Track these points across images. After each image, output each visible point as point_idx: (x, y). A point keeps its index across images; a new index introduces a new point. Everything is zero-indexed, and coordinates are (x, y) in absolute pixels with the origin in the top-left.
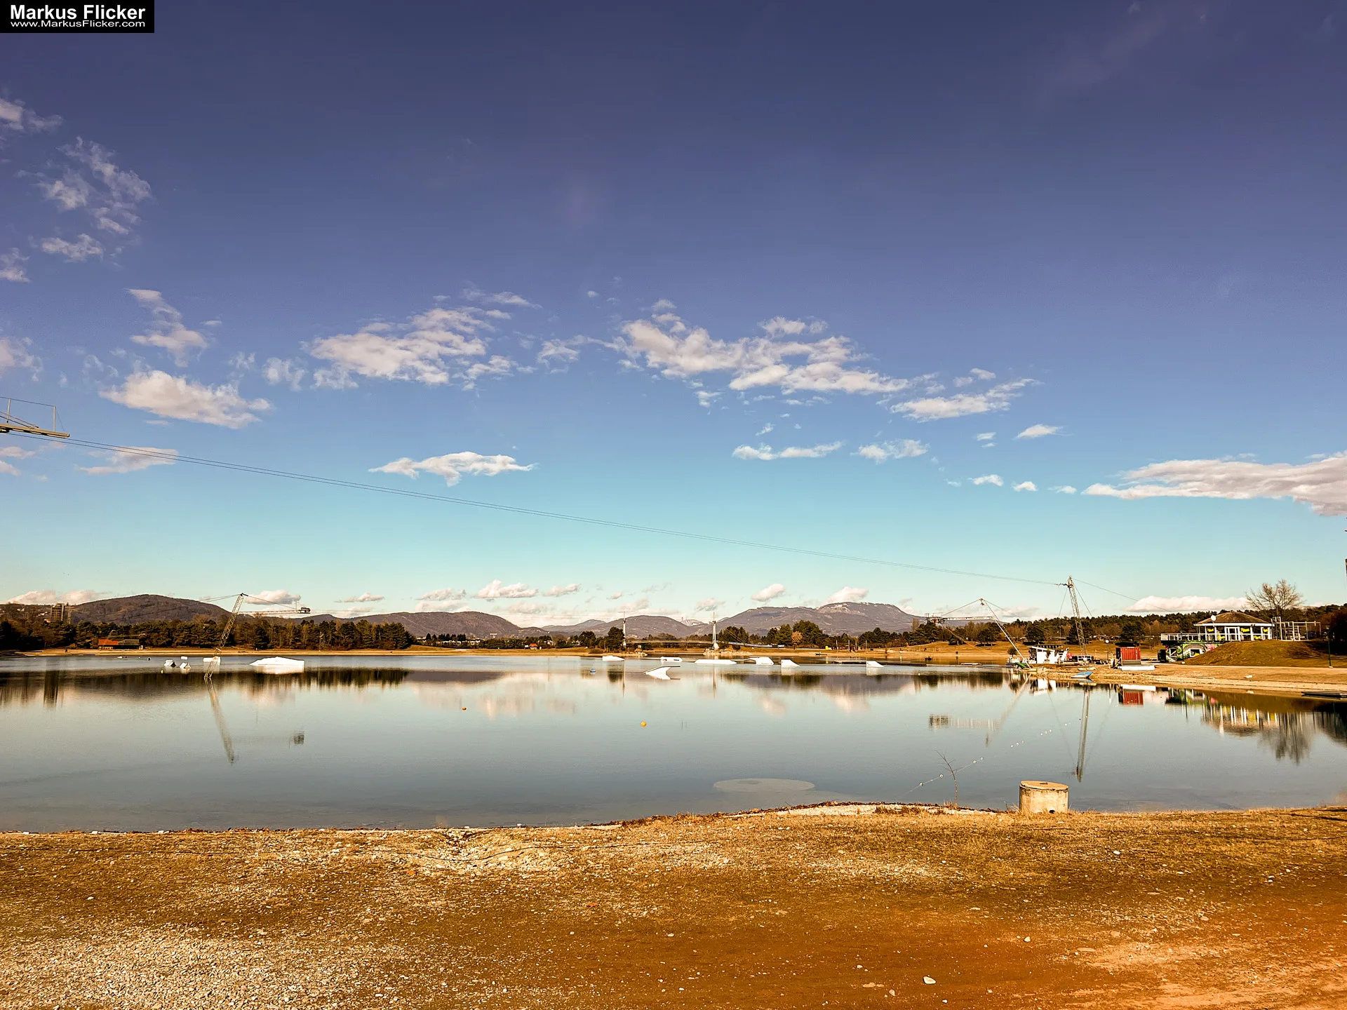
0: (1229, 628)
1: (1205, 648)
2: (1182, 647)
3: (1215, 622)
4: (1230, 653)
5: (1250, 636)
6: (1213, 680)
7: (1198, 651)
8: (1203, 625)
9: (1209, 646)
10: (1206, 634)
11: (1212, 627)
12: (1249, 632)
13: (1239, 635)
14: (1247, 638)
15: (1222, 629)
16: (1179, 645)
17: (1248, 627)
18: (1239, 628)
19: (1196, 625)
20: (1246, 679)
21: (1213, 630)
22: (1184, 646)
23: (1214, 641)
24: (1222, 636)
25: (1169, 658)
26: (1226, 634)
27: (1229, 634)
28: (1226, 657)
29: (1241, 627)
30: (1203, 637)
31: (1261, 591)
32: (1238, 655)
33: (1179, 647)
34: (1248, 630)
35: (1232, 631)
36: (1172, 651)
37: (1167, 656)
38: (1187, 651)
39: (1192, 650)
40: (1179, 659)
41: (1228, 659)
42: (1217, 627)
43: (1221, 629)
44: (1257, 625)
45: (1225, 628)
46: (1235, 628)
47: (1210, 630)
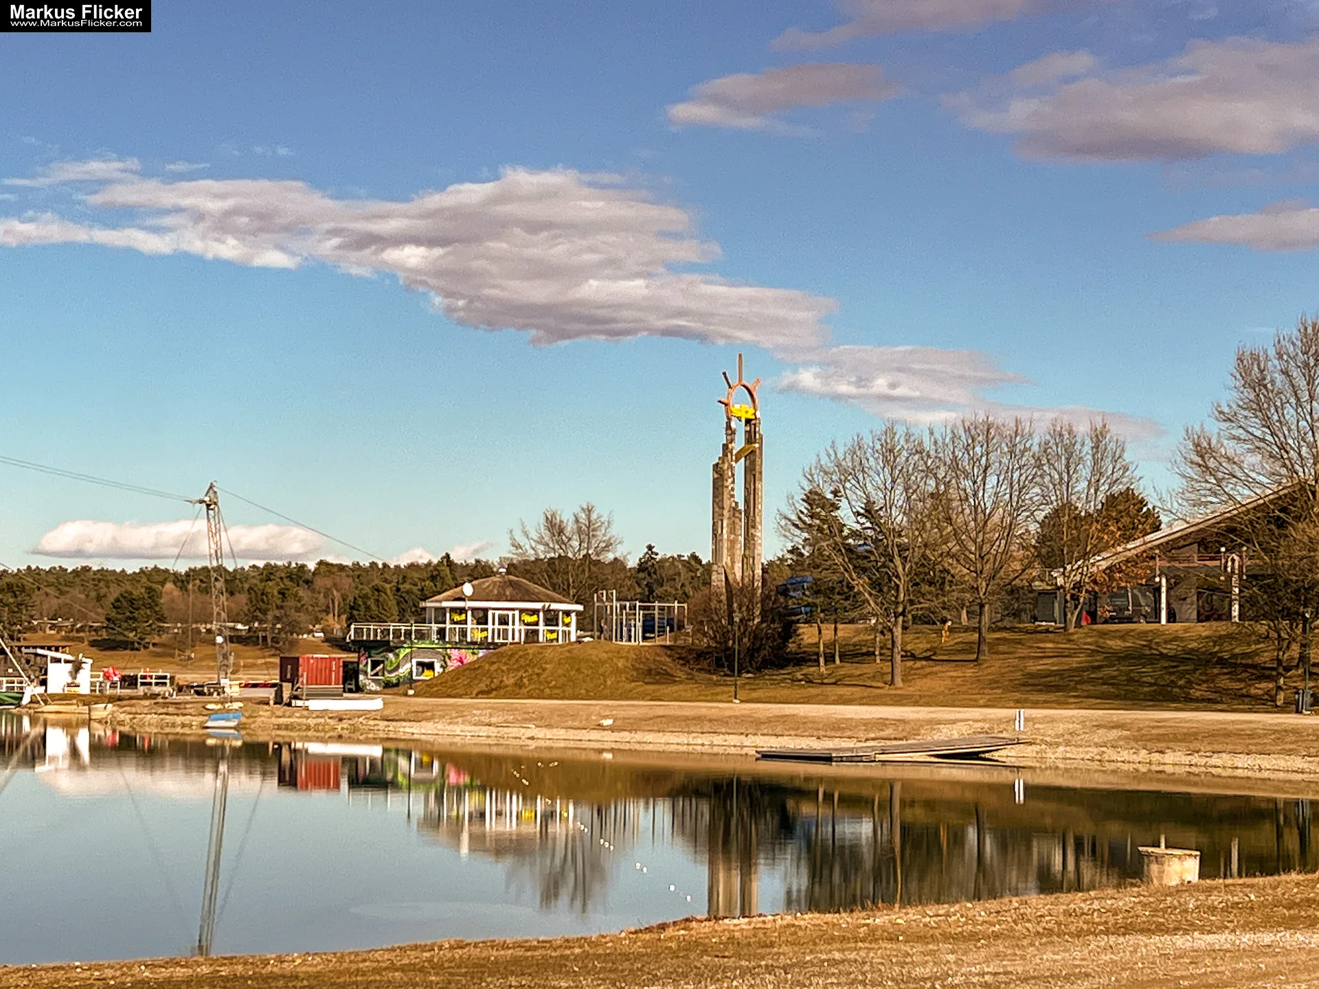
0: (497, 613)
1: (445, 658)
2: (397, 655)
3: (471, 599)
4: (518, 670)
5: (537, 632)
6: (533, 731)
7: (430, 666)
8: (445, 604)
9: (455, 653)
10: (448, 626)
11: (462, 611)
12: (537, 624)
13: (517, 630)
14: (532, 635)
15: (481, 614)
16: (391, 651)
17: (535, 612)
18: (517, 613)
19: (428, 605)
20: (600, 727)
21: (463, 617)
22: (403, 653)
23: (464, 642)
24: (482, 630)
25: (367, 682)
26: (490, 626)
27: (497, 626)
28: (512, 681)
29: (522, 611)
30: (441, 633)
31: (542, 528)
32: (538, 675)
33: (391, 655)
34: (534, 618)
35: (504, 621)
36: (375, 664)
37: (361, 677)
38: (408, 666)
39: (419, 664)
40: (388, 685)
41: (519, 685)
42: (474, 610)
43: (482, 617)
44: (554, 606)
45: (490, 613)
46: (510, 613)
47: (457, 618)
